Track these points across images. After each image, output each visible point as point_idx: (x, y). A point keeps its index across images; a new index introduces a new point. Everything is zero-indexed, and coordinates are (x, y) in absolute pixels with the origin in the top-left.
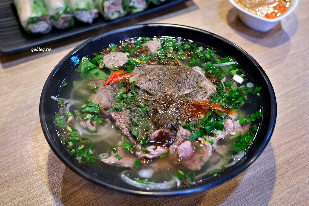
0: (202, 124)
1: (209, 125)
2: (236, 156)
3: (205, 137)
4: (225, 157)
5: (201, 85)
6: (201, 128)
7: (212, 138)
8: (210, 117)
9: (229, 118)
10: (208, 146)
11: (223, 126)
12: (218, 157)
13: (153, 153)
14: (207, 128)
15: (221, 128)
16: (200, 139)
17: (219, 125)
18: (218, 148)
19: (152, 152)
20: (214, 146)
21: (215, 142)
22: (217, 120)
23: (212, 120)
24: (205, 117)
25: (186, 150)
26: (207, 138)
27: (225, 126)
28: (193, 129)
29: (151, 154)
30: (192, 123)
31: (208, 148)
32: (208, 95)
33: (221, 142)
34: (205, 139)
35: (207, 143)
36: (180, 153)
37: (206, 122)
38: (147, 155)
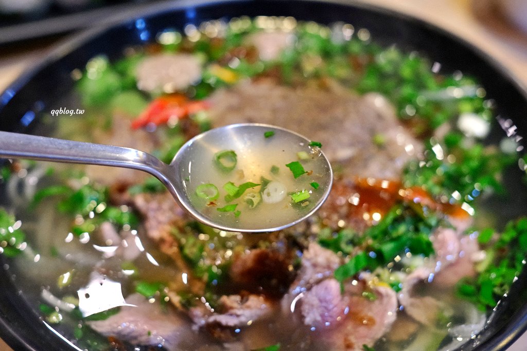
0: (375, 238)
1: (393, 240)
2: (463, 327)
3: (379, 270)
4: (433, 329)
5: (381, 138)
6: (368, 249)
7: (400, 276)
8: (398, 221)
9: (449, 226)
10: (387, 295)
11: (429, 245)
12: (412, 328)
13: (239, 312)
14: (387, 248)
15: (424, 250)
16: (365, 275)
17: (419, 242)
18: (412, 305)
19: (236, 308)
20: (404, 296)
21: (405, 288)
22: (417, 230)
23: (402, 229)
24: (383, 219)
25: (324, 304)
26: (384, 272)
27: (436, 246)
28: (349, 249)
29: (231, 315)
30: (348, 234)
31: (385, 300)
32: (399, 164)
33: (421, 288)
34: (378, 276)
35: (384, 289)
36: (308, 313)
37: (385, 233)
38: (224, 319)
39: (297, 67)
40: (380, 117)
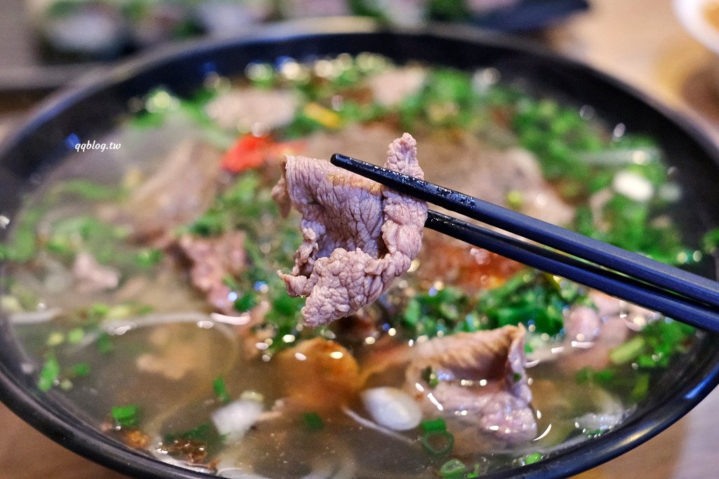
15: (554, 329)
22: (547, 301)
23: (530, 297)
27: (566, 325)
39: (422, 114)
40: (519, 173)
